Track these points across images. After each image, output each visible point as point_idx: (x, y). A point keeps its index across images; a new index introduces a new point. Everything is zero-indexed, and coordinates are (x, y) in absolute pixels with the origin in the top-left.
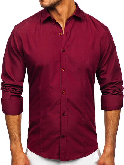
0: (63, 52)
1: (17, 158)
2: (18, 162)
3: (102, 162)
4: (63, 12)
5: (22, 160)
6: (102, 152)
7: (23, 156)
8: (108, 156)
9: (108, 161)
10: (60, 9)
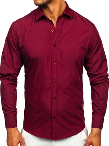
0: (55, 47)
1: (12, 135)
2: (13, 139)
3: (89, 140)
4: (54, 10)
5: (17, 137)
6: (89, 132)
7: (18, 134)
8: (95, 136)
9: (95, 141)
10: (52, 7)
